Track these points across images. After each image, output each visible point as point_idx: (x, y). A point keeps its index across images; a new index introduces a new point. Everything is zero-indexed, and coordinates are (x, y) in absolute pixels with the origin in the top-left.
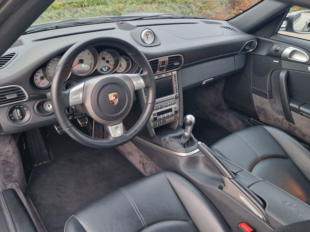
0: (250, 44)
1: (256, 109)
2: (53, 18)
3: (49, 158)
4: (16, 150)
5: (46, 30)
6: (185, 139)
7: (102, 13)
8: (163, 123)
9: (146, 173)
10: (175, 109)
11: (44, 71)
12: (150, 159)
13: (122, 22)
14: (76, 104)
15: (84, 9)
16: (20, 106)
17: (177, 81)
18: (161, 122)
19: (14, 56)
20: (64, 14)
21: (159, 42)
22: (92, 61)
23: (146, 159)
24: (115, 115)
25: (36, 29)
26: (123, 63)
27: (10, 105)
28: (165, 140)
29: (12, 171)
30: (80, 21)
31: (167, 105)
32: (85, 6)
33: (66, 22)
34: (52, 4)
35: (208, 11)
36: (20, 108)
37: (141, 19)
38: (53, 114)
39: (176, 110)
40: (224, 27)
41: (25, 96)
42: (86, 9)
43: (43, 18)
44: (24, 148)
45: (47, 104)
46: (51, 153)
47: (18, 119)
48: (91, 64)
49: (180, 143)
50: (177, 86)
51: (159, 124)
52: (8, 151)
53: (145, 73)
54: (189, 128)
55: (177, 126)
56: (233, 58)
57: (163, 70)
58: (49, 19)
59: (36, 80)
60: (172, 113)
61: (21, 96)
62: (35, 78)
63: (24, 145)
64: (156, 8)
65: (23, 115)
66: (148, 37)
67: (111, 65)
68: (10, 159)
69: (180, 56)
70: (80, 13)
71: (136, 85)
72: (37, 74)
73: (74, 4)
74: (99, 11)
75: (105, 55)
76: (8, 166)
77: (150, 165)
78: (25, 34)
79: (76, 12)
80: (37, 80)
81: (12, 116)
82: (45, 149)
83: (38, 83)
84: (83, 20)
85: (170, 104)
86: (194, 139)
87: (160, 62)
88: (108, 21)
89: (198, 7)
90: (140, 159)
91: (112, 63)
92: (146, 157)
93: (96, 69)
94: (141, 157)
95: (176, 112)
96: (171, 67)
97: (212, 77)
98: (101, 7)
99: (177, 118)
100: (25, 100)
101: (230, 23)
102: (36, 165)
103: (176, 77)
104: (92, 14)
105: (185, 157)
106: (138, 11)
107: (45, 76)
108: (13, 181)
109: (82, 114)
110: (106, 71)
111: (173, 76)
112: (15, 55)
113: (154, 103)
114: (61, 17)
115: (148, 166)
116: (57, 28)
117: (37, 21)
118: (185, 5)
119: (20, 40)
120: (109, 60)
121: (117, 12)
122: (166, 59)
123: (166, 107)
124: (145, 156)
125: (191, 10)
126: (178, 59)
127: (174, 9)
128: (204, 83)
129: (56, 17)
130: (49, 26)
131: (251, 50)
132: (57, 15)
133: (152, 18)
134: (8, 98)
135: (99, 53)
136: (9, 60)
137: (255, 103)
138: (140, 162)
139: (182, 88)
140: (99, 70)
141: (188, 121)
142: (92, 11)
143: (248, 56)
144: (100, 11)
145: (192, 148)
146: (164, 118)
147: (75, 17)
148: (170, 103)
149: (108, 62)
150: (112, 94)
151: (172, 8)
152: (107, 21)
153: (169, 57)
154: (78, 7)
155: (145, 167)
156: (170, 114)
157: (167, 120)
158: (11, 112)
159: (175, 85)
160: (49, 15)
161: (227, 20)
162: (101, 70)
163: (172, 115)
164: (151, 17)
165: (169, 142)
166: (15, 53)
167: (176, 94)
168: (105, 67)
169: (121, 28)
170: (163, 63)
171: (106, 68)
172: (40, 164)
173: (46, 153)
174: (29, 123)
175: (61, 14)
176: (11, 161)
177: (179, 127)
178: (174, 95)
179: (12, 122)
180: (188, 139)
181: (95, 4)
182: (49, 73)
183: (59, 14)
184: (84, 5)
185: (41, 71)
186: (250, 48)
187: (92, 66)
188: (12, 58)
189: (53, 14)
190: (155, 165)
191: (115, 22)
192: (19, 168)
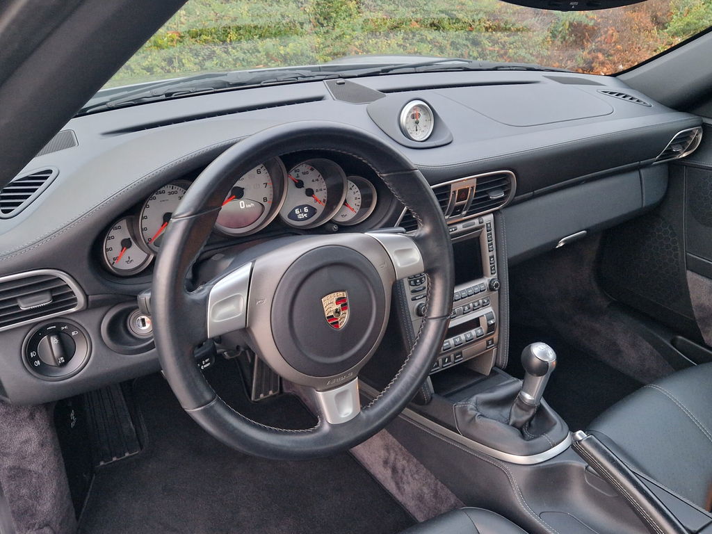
0: (683, 140)
1: (696, 314)
2: (155, 70)
3: (137, 442)
4: (49, 435)
5: (139, 102)
6: (524, 412)
7: (272, 59)
8: (455, 359)
9: (402, 494)
10: (488, 320)
11: (133, 226)
12: (415, 460)
13: (341, 80)
14: (227, 331)
15: (228, 50)
16: (59, 325)
17: (494, 242)
18: (449, 358)
19: (46, 178)
20: (180, 61)
21: (449, 134)
22: (267, 192)
23: (404, 459)
24: (339, 359)
25: (111, 100)
26: (353, 195)
27: (30, 324)
28: (464, 412)
29: (36, 497)
30: (232, 80)
31: (466, 308)
32: (231, 41)
33: (194, 82)
34: (152, 38)
35: (522, 52)
36: (57, 333)
37: (386, 72)
38: (152, 346)
39: (492, 322)
40: (611, 93)
41: (75, 300)
42: (233, 48)
43: (132, 70)
44: (72, 425)
45: (138, 316)
46: (144, 428)
47: (53, 364)
48: (265, 199)
49: (511, 423)
50: (493, 257)
51: (444, 363)
52: (26, 442)
53: (424, 230)
54: (539, 383)
55: (492, 365)
56: (635, 175)
57: (460, 213)
58: (145, 72)
59: (107, 250)
60: (479, 331)
61: (62, 299)
62: (108, 244)
63: (72, 415)
64: (399, 46)
65: (67, 353)
66: (417, 123)
67: (320, 202)
68: (31, 462)
69: (509, 174)
70: (219, 57)
71: (399, 265)
72: (113, 233)
73: (204, 37)
74: (264, 53)
75: (304, 173)
76: (25, 484)
77: (416, 476)
78: (84, 113)
79: (210, 57)
80: (111, 249)
81: (37, 358)
82: (130, 420)
83: (114, 259)
84: (239, 77)
85: (474, 306)
86: (548, 412)
87: (454, 192)
88: (304, 77)
89: (497, 43)
90: (387, 454)
91: (322, 195)
92: (403, 454)
93: (279, 214)
94: (387, 448)
95: (491, 328)
96: (480, 203)
97: (584, 227)
98: (269, 43)
99: (493, 343)
100: (73, 310)
101: (621, 81)
102: (102, 463)
103: (493, 232)
104: (247, 60)
105: (528, 469)
106: (357, 53)
107: (136, 238)
108: (37, 527)
109: (238, 347)
110: (305, 219)
111: (485, 229)
112: (51, 177)
113: (448, 315)
114: (173, 67)
115: (410, 479)
116: (169, 96)
117: (116, 77)
118: (466, 40)
119: (69, 132)
120: (314, 186)
121: (307, 57)
122: (469, 182)
123: (464, 314)
124: (401, 449)
125: (480, 50)
126: (500, 181)
127: (441, 49)
128: (561, 245)
129: (162, 68)
130: (148, 93)
131: (684, 155)
132: (163, 64)
133: (415, 69)
134: (23, 308)
135: (288, 170)
136: (34, 190)
137: (692, 296)
138: (386, 462)
139: (508, 260)
140: (285, 216)
141: (536, 362)
142: (248, 55)
143: (674, 169)
144: (267, 55)
145: (545, 438)
146: (459, 346)
147: (206, 69)
148: (476, 304)
149: (310, 193)
150: (333, 297)
151: (435, 46)
152: (300, 79)
153: (478, 178)
154: (215, 44)
155: (401, 478)
156: (473, 332)
157: (465, 351)
158: (33, 344)
159: (488, 254)
160: (145, 63)
161: (614, 75)
162: (292, 215)
163: (479, 338)
164: (415, 66)
165: (477, 420)
166: (50, 172)
167: (491, 278)
168: (301, 207)
169: (339, 96)
170: (463, 193)
171: (306, 210)
172: (115, 459)
173: (131, 429)
174: (85, 376)
175: (174, 60)
176: (33, 467)
177: (498, 370)
178: (485, 281)
179: (35, 374)
180: (532, 412)
181: (256, 37)
182: (146, 229)
183: (170, 61)
184: (228, 40)
185: (123, 223)
186: (684, 148)
187: (267, 206)
188: (40, 184)
189: (154, 60)
190: (431, 479)
191: (322, 80)
192: (55, 483)
